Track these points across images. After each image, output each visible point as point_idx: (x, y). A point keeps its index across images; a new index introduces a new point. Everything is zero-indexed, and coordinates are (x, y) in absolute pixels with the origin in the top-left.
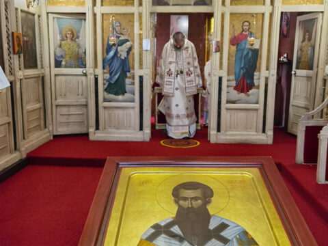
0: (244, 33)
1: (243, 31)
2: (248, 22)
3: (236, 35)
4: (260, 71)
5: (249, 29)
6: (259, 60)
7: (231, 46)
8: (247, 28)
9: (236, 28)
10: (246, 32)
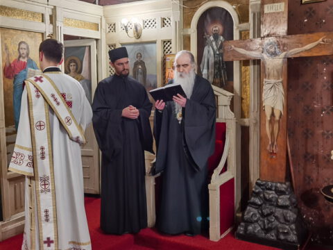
0: (21, 59)
1: (20, 57)
2: (24, 42)
3: (11, 62)
5: (28, 55)
7: (7, 80)
8: (25, 52)
9: (10, 50)
10: (24, 58)
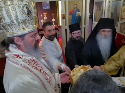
2: (76, 4)
4: (82, 25)
6: (81, 20)
7: (70, 16)
9: (71, 7)
10: (75, 9)
